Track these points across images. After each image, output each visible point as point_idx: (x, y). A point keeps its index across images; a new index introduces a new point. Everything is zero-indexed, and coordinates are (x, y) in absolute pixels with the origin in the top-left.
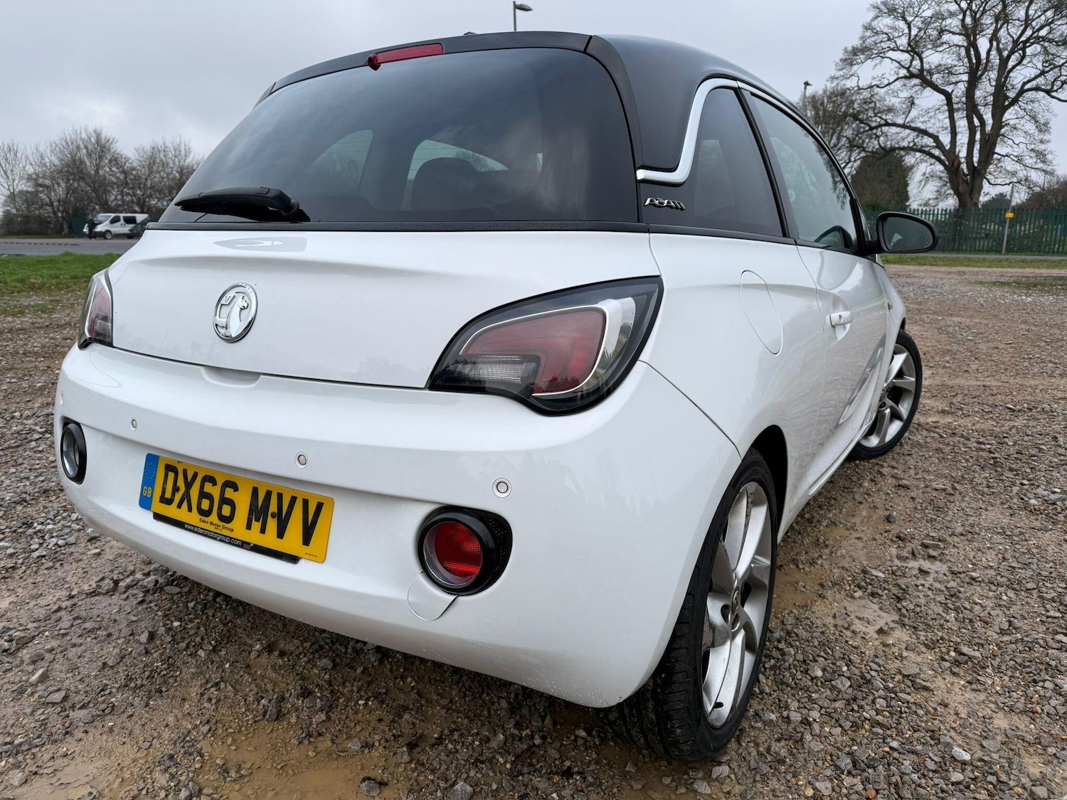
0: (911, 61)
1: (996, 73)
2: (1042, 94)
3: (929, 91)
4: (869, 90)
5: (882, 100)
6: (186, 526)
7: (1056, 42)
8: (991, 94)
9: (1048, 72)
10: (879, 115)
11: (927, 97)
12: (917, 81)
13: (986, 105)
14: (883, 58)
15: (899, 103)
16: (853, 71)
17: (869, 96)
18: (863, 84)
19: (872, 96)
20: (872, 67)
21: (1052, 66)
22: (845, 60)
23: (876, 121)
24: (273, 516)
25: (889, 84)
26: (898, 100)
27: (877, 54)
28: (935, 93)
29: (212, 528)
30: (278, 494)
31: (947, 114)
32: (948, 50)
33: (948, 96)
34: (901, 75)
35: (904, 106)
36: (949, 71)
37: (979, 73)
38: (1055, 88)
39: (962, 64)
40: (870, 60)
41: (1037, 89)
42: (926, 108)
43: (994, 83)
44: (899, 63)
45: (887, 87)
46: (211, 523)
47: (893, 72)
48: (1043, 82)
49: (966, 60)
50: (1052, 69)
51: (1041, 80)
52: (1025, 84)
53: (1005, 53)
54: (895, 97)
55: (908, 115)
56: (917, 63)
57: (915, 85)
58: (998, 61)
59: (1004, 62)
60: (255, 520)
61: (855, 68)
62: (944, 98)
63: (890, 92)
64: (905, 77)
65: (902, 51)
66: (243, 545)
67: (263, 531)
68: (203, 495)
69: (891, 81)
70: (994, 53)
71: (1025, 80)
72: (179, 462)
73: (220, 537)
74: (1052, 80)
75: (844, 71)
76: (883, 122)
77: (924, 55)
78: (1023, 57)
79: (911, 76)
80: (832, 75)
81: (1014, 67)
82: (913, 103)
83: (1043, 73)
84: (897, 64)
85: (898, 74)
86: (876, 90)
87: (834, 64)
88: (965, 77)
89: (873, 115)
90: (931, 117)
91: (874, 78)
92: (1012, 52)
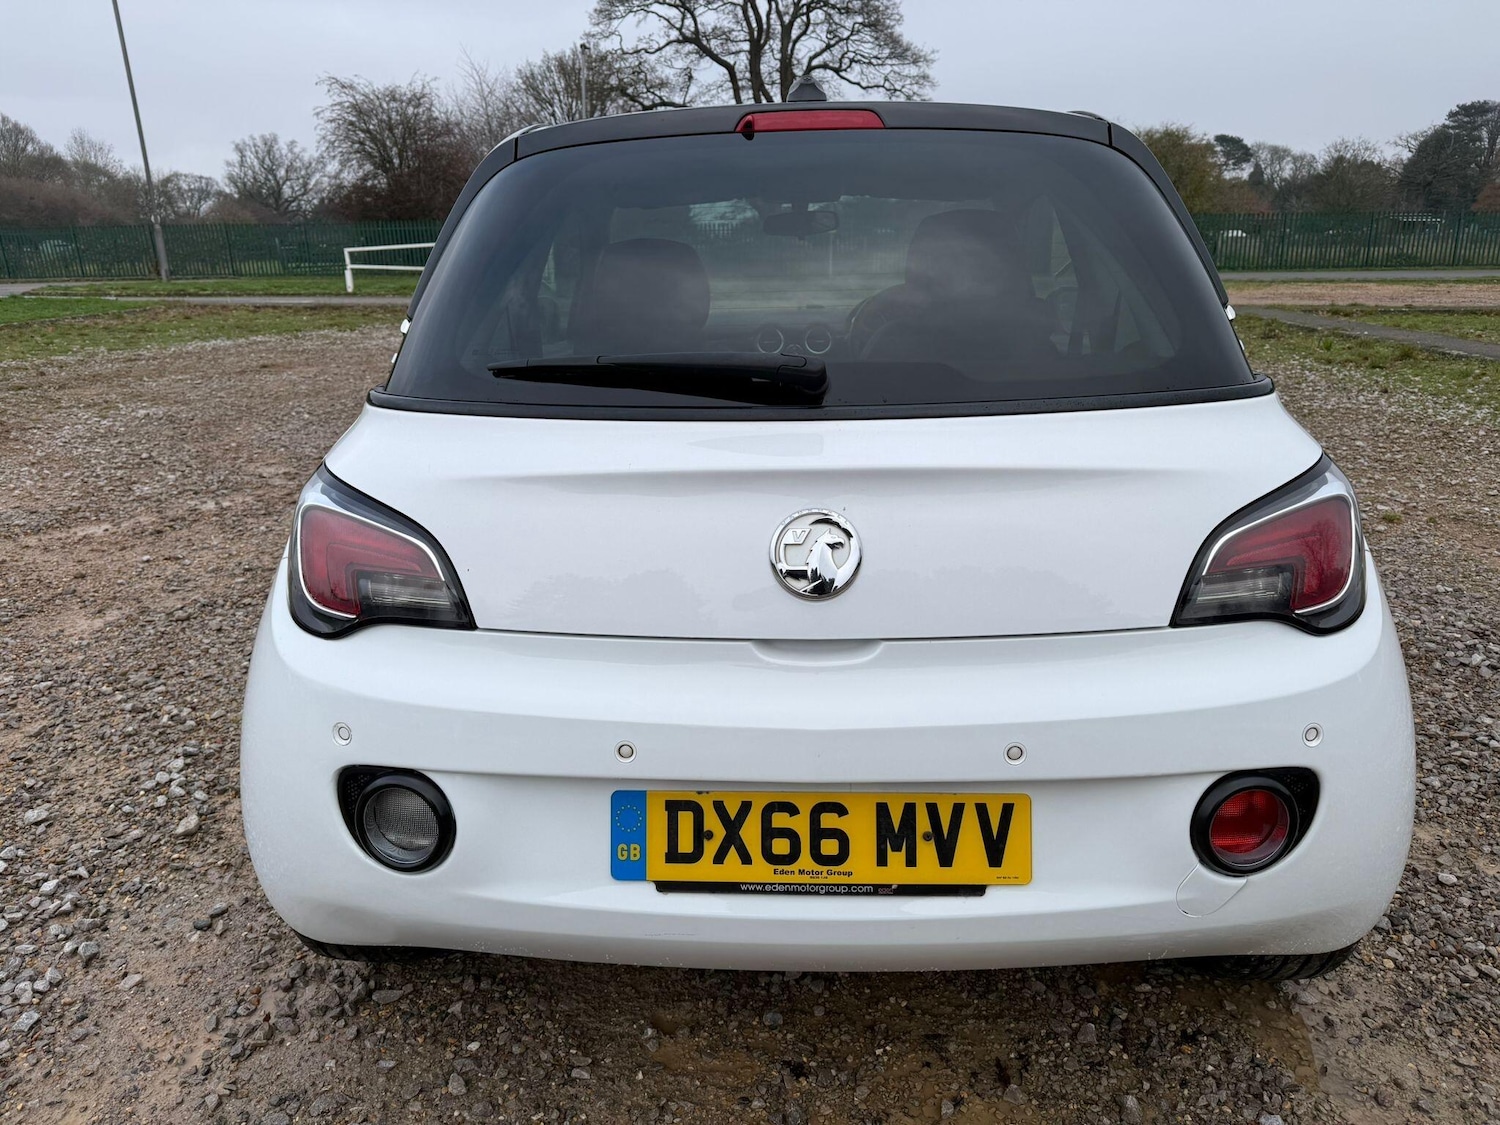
0: (683, 20)
1: (780, 44)
2: (830, 73)
3: (707, 61)
4: (635, 55)
5: (653, 70)
6: (743, 887)
7: (839, 9)
8: (777, 70)
9: (833, 46)
10: (652, 90)
11: (705, 69)
12: (690, 47)
13: (773, 83)
14: (648, 12)
15: (674, 75)
16: (612, 29)
17: (637, 63)
18: (628, 46)
19: (640, 63)
20: (635, 23)
21: (837, 39)
22: (601, 11)
23: (648, 98)
24: (927, 837)
25: (660, 49)
26: (672, 71)
27: (638, 6)
28: (715, 64)
29: (806, 879)
30: (928, 805)
31: (731, 92)
32: (722, 8)
33: (730, 69)
34: (672, 38)
35: (681, 80)
36: (725, 36)
37: (762, 42)
38: (844, 67)
39: (740, 28)
40: (632, 14)
41: (825, 66)
42: (706, 84)
43: (778, 56)
44: (668, 20)
45: (658, 53)
46: (801, 872)
47: (662, 33)
48: (830, 58)
49: (744, 24)
50: (837, 43)
51: (826, 56)
52: (812, 59)
53: (787, 19)
54: (669, 66)
55: (687, 92)
56: (689, 22)
57: (690, 53)
58: (779, 28)
59: (787, 29)
60: (893, 850)
61: (615, 23)
62: (726, 71)
63: (662, 59)
64: (678, 41)
65: (670, 5)
66: (878, 890)
67: (911, 861)
68: (769, 833)
69: (661, 45)
70: (774, 16)
71: (812, 54)
72: (700, 793)
73: (825, 889)
74: (840, 56)
75: (601, 26)
76: (657, 101)
77: (697, 13)
78: (808, 25)
79: (685, 40)
80: (587, 32)
81: (798, 38)
82: (691, 78)
83: (829, 47)
84: (666, 23)
85: (668, 36)
86: (645, 56)
87: (587, 15)
88: (746, 46)
89: (645, 90)
90: (713, 96)
91: (640, 40)
92: (794, 17)
